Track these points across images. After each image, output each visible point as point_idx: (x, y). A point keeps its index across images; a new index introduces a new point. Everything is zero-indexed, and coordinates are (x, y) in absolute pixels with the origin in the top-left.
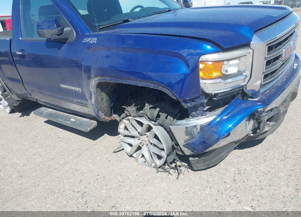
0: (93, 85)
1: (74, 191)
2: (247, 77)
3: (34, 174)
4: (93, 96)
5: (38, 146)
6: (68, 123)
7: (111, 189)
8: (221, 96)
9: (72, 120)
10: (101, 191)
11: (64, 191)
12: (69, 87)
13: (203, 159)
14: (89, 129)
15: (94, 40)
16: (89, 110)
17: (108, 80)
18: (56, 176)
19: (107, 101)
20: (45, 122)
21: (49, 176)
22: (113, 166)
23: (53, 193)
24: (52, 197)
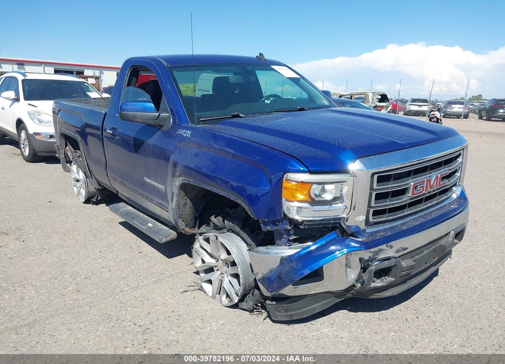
0: (177, 185)
1: (135, 324)
2: (347, 208)
3: (95, 292)
4: (175, 198)
5: (111, 258)
6: (142, 228)
7: (182, 333)
8: (308, 225)
9: (150, 225)
10: (169, 332)
11: (124, 321)
12: (153, 183)
13: (284, 307)
14: (164, 240)
15: (188, 133)
16: (168, 216)
17: (191, 181)
18: (120, 300)
19: (190, 207)
20: (120, 223)
21: (111, 298)
22: (196, 306)
23: (109, 320)
24: (107, 325)
